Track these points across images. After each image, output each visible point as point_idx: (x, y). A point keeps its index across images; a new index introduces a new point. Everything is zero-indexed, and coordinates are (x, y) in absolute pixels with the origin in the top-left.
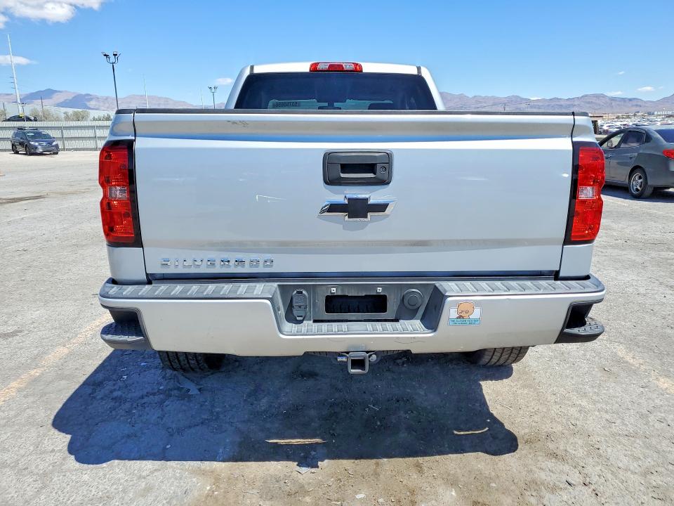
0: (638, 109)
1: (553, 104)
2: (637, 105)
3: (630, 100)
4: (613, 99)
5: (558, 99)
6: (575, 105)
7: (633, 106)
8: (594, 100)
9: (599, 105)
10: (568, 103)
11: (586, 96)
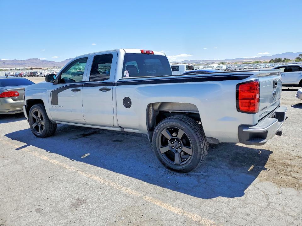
0: (54, 65)
1: (15, 62)
2: (53, 64)
3: (50, 61)
4: (43, 61)
5: (17, 60)
6: (26, 63)
7: (51, 64)
8: (34, 61)
9: (37, 63)
10: (22, 62)
11: (30, 59)
